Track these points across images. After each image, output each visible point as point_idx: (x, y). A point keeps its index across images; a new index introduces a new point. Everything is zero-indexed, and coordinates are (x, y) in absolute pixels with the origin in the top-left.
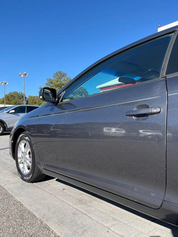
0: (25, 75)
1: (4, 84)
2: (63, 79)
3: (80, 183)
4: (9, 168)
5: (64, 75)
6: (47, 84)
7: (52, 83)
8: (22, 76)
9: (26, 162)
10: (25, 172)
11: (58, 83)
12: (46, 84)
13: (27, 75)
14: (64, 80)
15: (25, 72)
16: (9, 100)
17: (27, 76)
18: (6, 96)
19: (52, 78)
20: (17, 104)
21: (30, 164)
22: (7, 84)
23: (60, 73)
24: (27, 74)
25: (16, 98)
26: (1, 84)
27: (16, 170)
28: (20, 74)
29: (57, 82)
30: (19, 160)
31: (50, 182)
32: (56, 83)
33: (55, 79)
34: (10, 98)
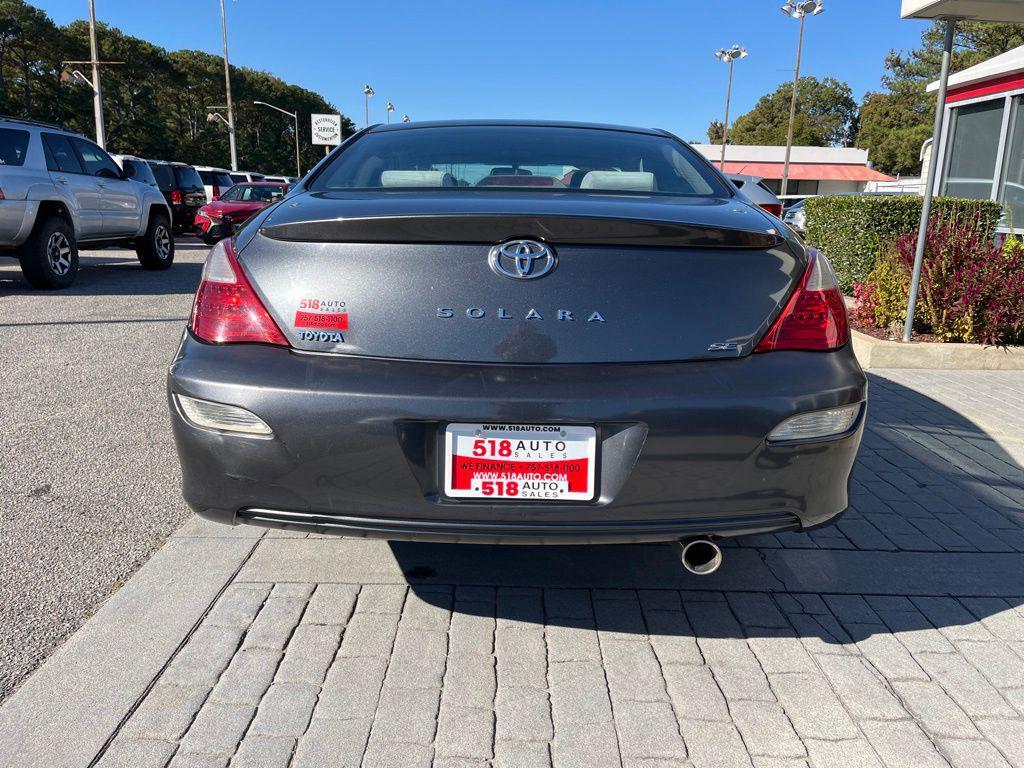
1: (729, 60)
8: (796, 14)
13: (818, 9)
17: (815, 12)
20: (804, 136)
22: (743, 54)
25: (807, 109)
26: (720, 57)
34: (780, 110)
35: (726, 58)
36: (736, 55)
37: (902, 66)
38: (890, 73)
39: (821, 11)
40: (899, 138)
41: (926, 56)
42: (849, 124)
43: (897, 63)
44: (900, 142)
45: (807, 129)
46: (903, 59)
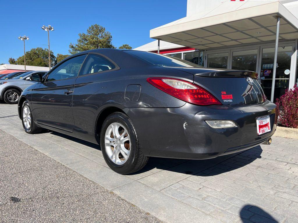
0: (50, 29)
1: (23, 40)
2: (100, 35)
3: (58, 129)
4: (19, 127)
5: (101, 30)
6: (80, 41)
7: (86, 40)
8: (46, 30)
9: (28, 120)
10: (27, 128)
11: (93, 40)
12: (78, 41)
13: (52, 29)
14: (102, 37)
15: (49, 26)
16: (31, 59)
17: (52, 30)
18: (27, 53)
19: (86, 33)
20: (42, 64)
21: (30, 121)
22: (28, 39)
23: (97, 27)
24: (52, 27)
25: (41, 57)
26: (20, 39)
27: (23, 127)
28: (43, 27)
29: (93, 38)
30: (24, 120)
31: (46, 134)
32: (91, 40)
33: (90, 35)
34: (33, 56)
35: (22, 39)
36: (26, 39)
37: (74, 48)
38: (71, 49)
39: (53, 30)
40: (77, 67)
41: (80, 46)
42: (54, 62)
43: (73, 47)
44: (77, 68)
45: (43, 62)
46: (74, 46)
